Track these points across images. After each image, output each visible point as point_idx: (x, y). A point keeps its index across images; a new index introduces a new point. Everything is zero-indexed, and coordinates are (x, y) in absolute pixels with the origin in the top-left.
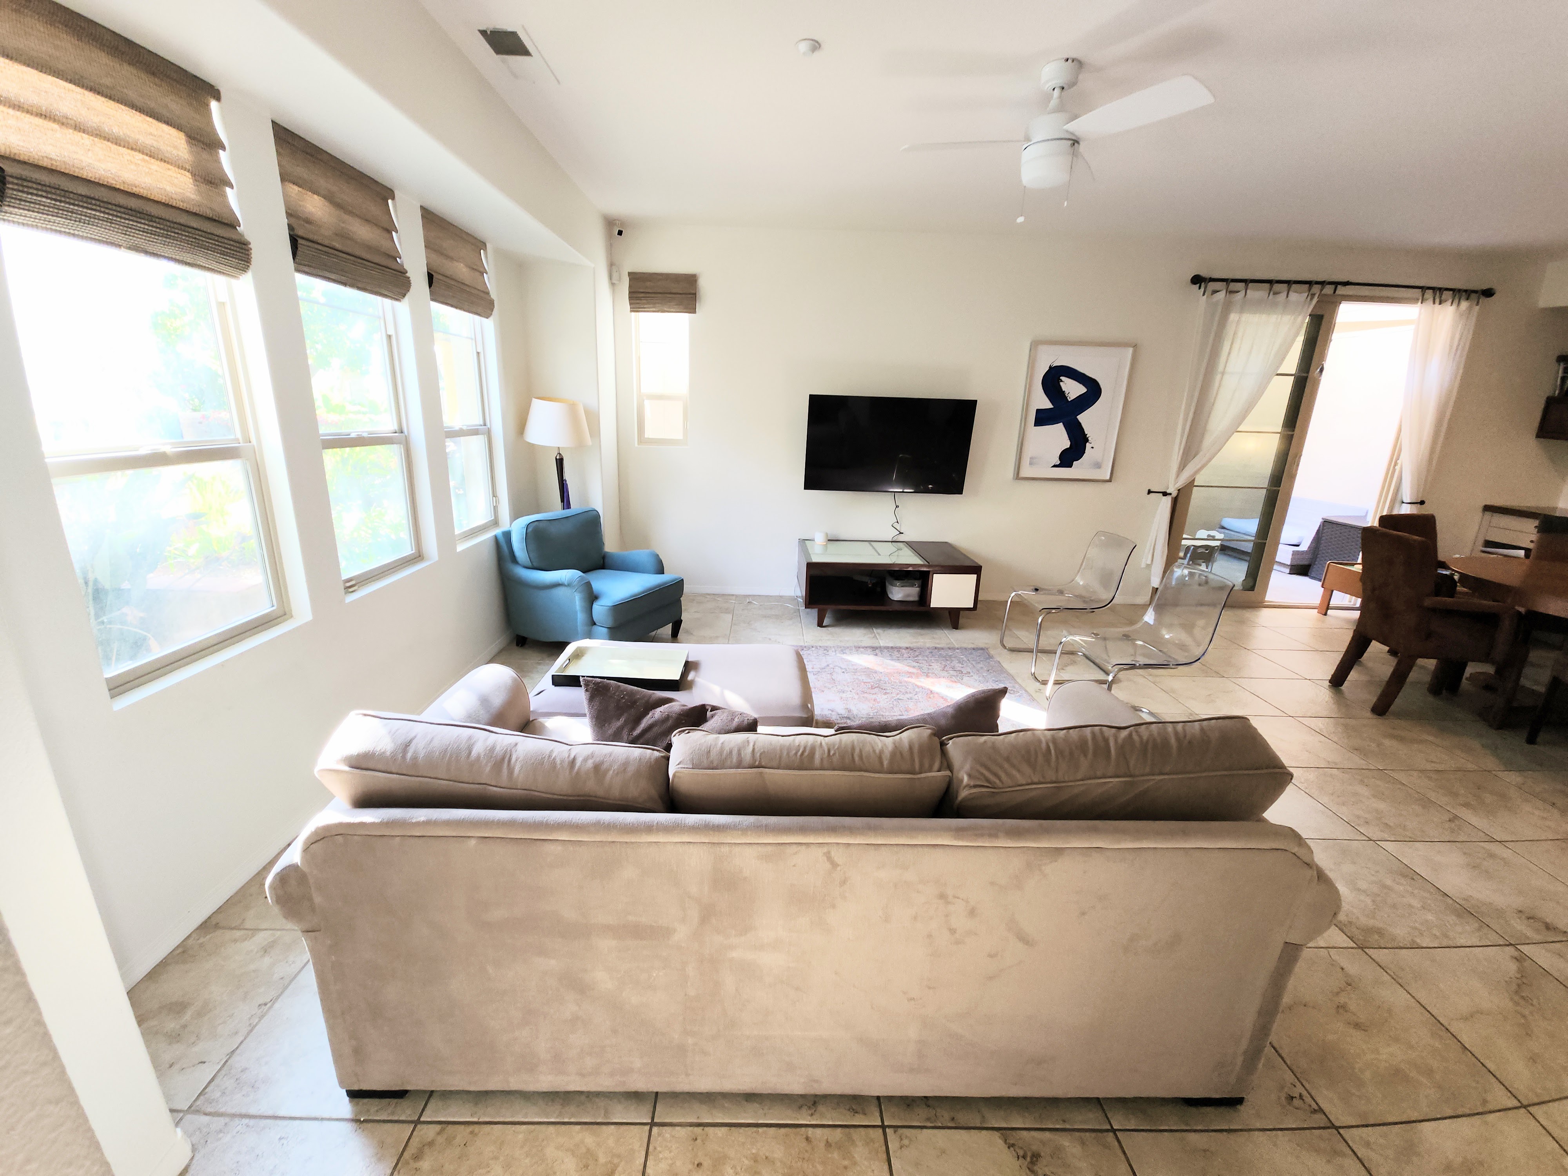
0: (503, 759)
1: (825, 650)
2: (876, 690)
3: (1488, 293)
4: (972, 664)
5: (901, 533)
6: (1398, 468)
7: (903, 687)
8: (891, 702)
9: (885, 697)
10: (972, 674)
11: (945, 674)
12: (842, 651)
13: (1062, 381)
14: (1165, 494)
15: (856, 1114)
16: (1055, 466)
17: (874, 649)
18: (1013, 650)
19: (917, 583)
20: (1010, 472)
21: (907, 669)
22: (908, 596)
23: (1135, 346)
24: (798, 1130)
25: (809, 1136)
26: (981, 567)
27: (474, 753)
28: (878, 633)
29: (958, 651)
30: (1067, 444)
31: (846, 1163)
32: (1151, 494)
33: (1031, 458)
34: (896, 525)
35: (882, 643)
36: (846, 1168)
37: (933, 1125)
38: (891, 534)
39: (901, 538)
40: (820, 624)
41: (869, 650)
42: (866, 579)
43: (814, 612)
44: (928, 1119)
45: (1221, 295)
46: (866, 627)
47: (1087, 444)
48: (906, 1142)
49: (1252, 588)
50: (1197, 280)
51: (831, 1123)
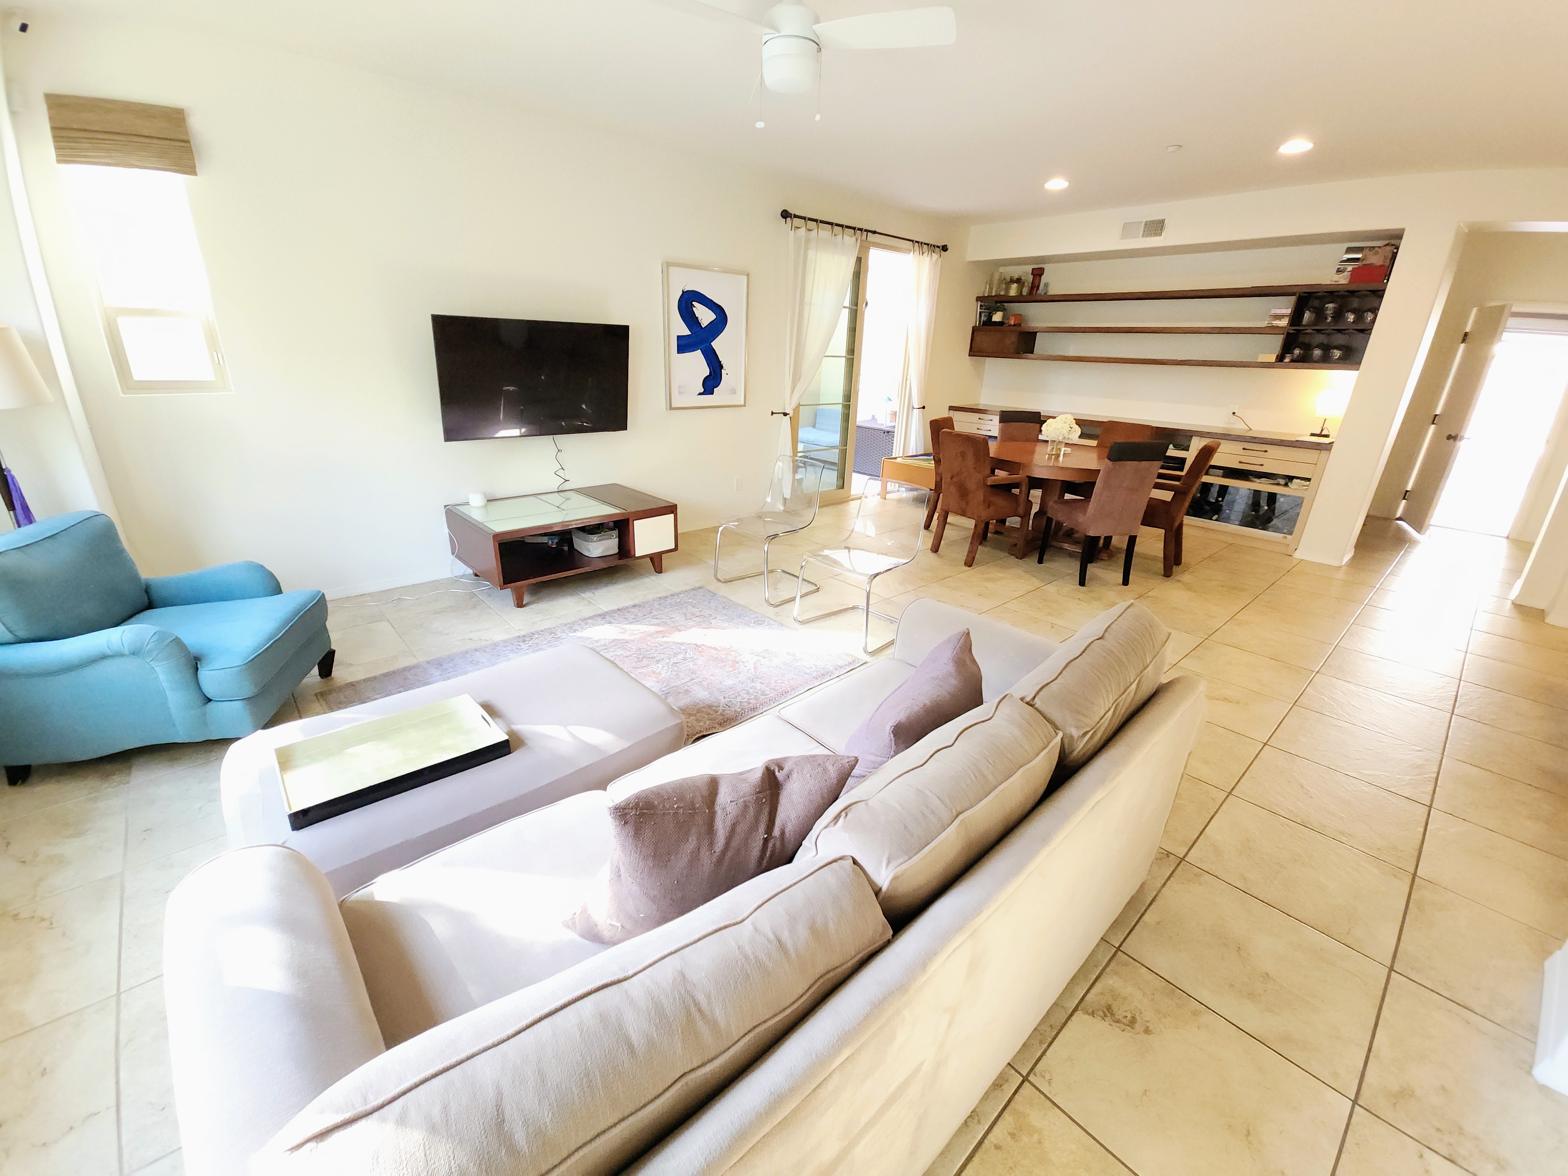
0: (689, 1013)
1: (551, 634)
2: (645, 662)
3: (945, 248)
4: (704, 605)
5: (566, 481)
6: (908, 382)
7: (668, 649)
8: (670, 670)
9: (660, 665)
10: (714, 616)
11: (691, 623)
12: (570, 628)
13: (694, 307)
14: (785, 414)
15: (1002, 1087)
16: (700, 394)
17: (603, 616)
18: (726, 582)
19: (615, 533)
20: (663, 404)
21: (653, 629)
22: (608, 549)
23: (748, 275)
24: (984, 1146)
25: (995, 1142)
26: (676, 505)
27: (636, 1038)
28: (589, 598)
29: (682, 595)
30: (707, 372)
31: (1036, 1138)
32: (774, 415)
33: (679, 387)
34: (561, 473)
35: (605, 608)
36: (1039, 1142)
37: (1047, 1044)
38: (554, 483)
39: (567, 486)
40: (520, 605)
41: (599, 619)
42: (545, 540)
43: (508, 593)
44: (1041, 1042)
45: (803, 231)
46: (572, 595)
47: (723, 370)
48: (1047, 1077)
49: (843, 487)
50: (785, 215)
51: (996, 1114)
